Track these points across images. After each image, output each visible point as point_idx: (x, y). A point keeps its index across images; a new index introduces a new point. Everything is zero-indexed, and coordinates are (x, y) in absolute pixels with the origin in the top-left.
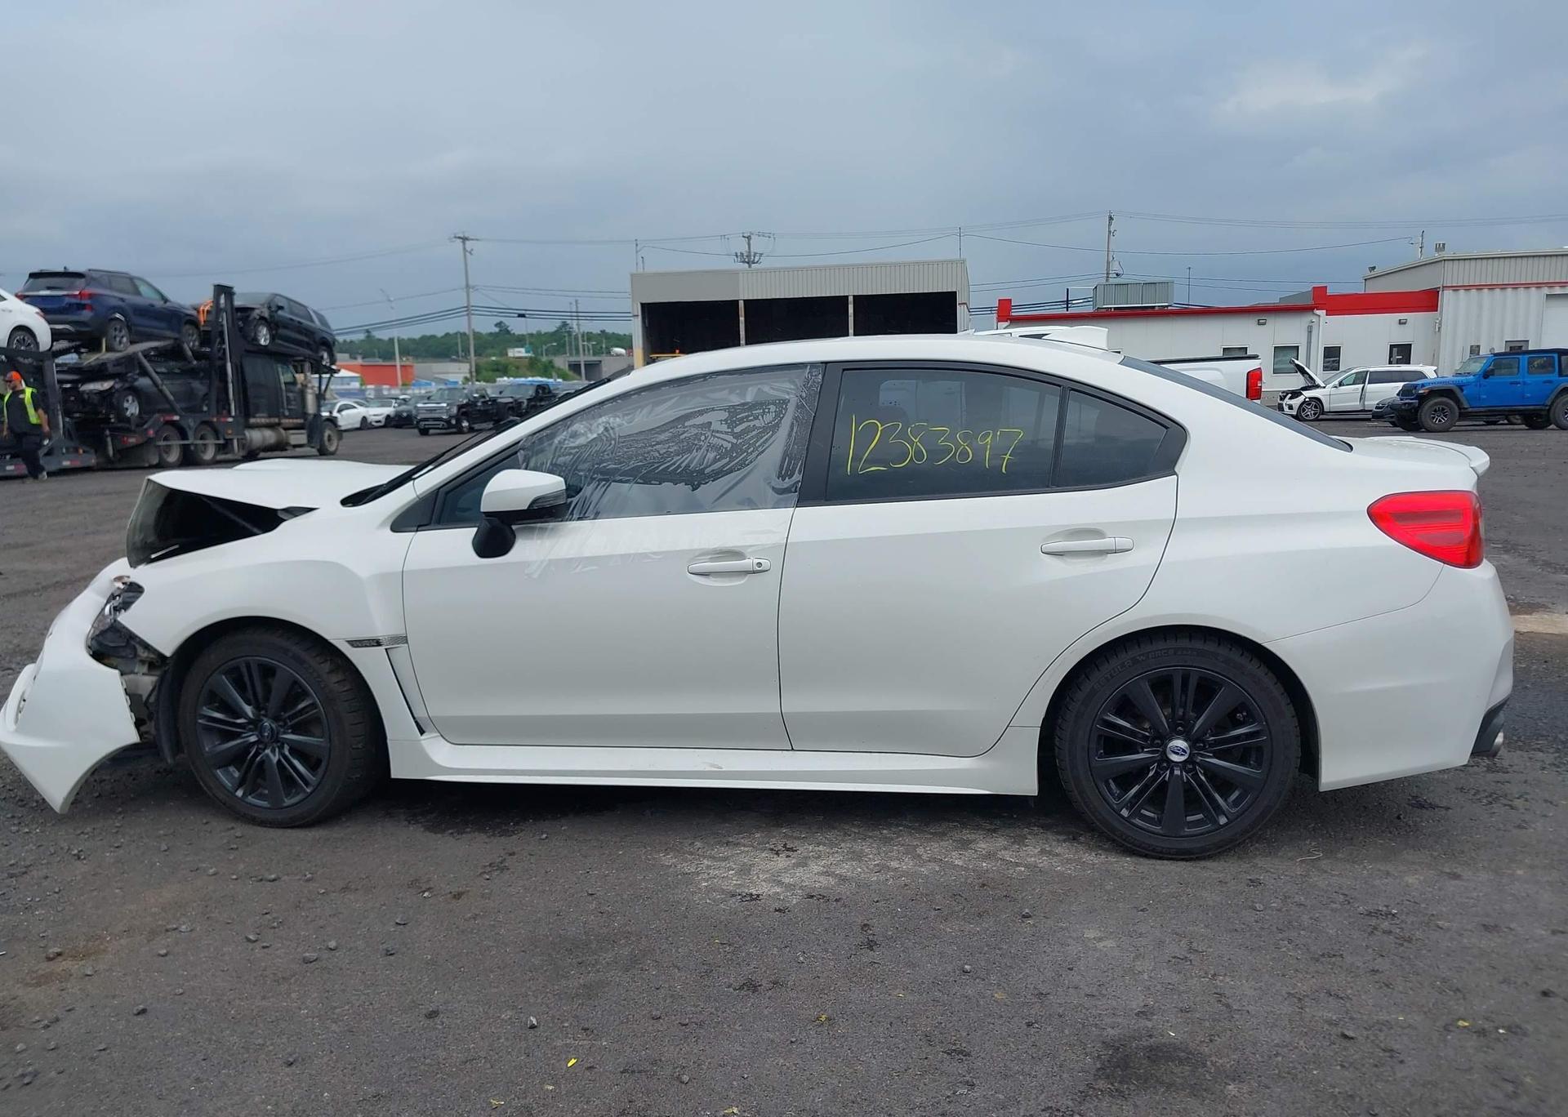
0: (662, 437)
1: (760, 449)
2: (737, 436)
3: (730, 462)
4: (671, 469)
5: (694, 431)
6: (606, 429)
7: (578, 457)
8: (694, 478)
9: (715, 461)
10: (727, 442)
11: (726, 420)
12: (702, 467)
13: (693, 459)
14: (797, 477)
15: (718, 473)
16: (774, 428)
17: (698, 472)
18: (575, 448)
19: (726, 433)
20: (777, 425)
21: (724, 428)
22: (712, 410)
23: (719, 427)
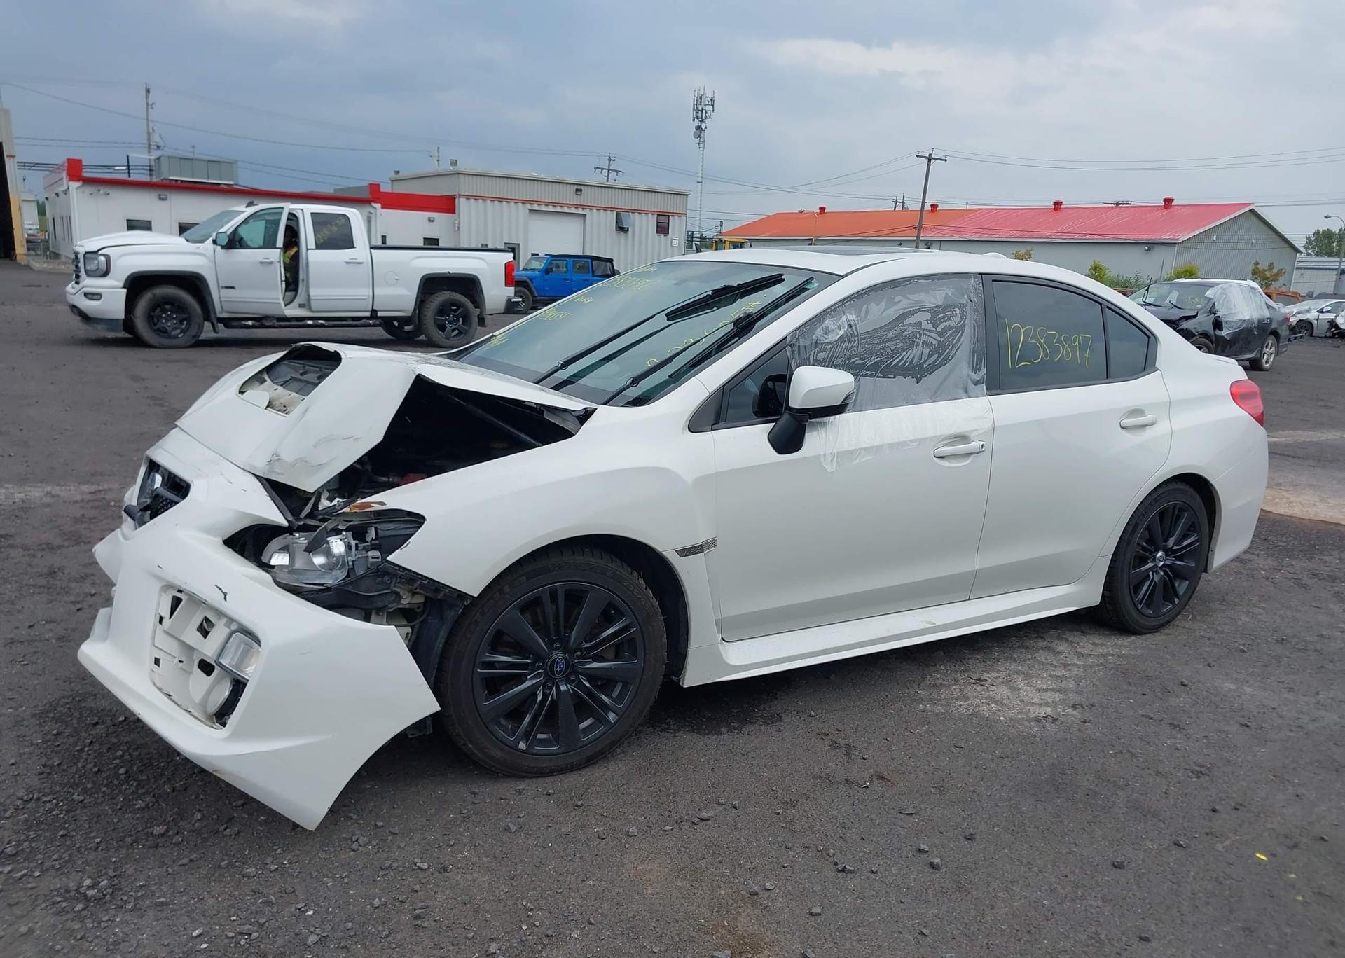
0: (891, 334)
1: (957, 346)
2: (941, 334)
3: (939, 357)
4: (901, 363)
5: (912, 329)
6: (850, 326)
7: (833, 354)
8: (917, 372)
9: (930, 356)
10: (934, 339)
11: (930, 320)
12: (922, 361)
13: (914, 354)
14: (984, 371)
15: (932, 367)
16: (960, 328)
17: (917, 366)
18: (828, 344)
19: (933, 331)
20: (963, 326)
21: (930, 327)
22: (919, 310)
23: (925, 325)
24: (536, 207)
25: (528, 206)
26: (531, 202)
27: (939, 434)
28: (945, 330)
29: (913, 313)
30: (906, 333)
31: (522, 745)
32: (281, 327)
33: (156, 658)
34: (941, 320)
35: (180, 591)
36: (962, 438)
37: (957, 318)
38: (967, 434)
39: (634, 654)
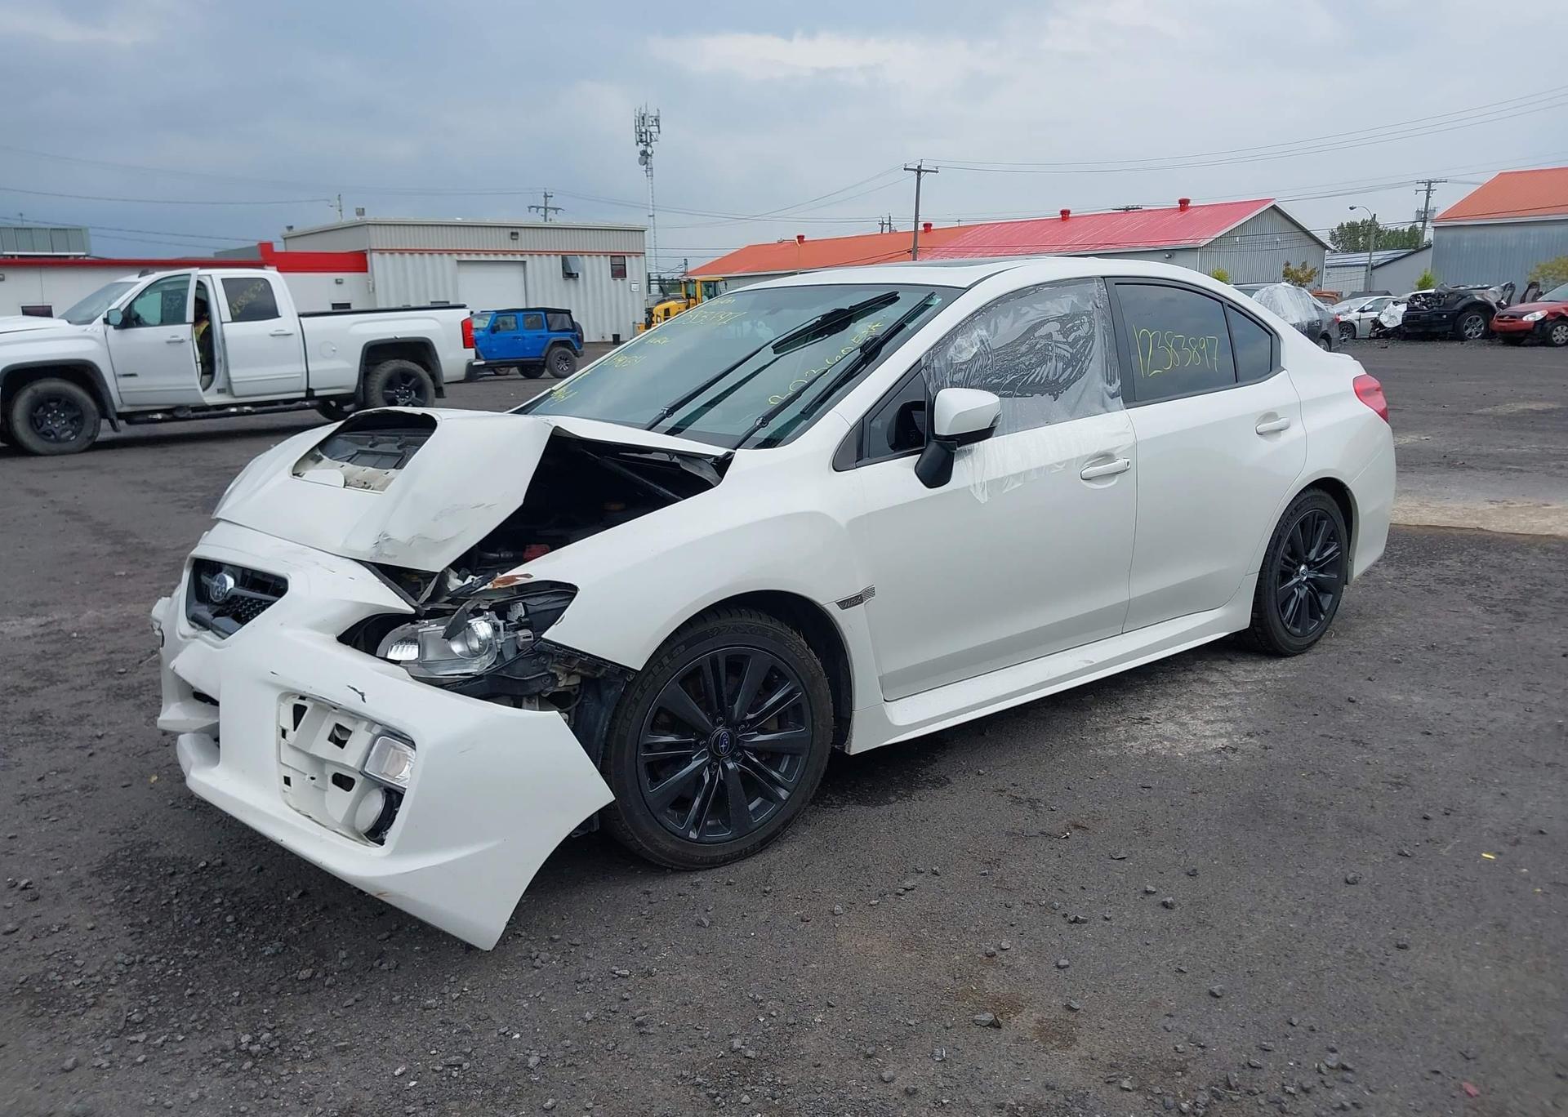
0: (1024, 349)
1: (1089, 357)
2: (1072, 345)
3: (1073, 370)
4: (1037, 379)
5: (1043, 342)
6: (982, 342)
7: (969, 375)
8: (1053, 388)
9: (1064, 370)
10: (1066, 351)
11: (1060, 331)
12: (1057, 377)
13: (1047, 370)
14: (1118, 382)
15: (1067, 383)
16: (1090, 338)
17: (1053, 381)
18: (964, 363)
19: (1064, 343)
20: (1093, 335)
21: (1060, 338)
22: (1048, 321)
23: (1057, 337)
24: (465, 257)
25: (456, 257)
26: (459, 252)
27: (1084, 453)
28: (1076, 340)
29: (1042, 324)
30: (1038, 346)
31: (693, 835)
32: (198, 418)
33: (285, 777)
34: (1071, 330)
35: (302, 698)
36: (1107, 457)
37: (1086, 327)
38: (1111, 452)
39: (800, 722)
